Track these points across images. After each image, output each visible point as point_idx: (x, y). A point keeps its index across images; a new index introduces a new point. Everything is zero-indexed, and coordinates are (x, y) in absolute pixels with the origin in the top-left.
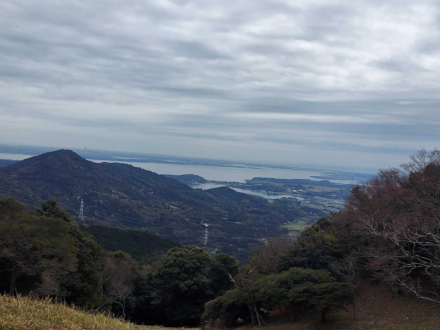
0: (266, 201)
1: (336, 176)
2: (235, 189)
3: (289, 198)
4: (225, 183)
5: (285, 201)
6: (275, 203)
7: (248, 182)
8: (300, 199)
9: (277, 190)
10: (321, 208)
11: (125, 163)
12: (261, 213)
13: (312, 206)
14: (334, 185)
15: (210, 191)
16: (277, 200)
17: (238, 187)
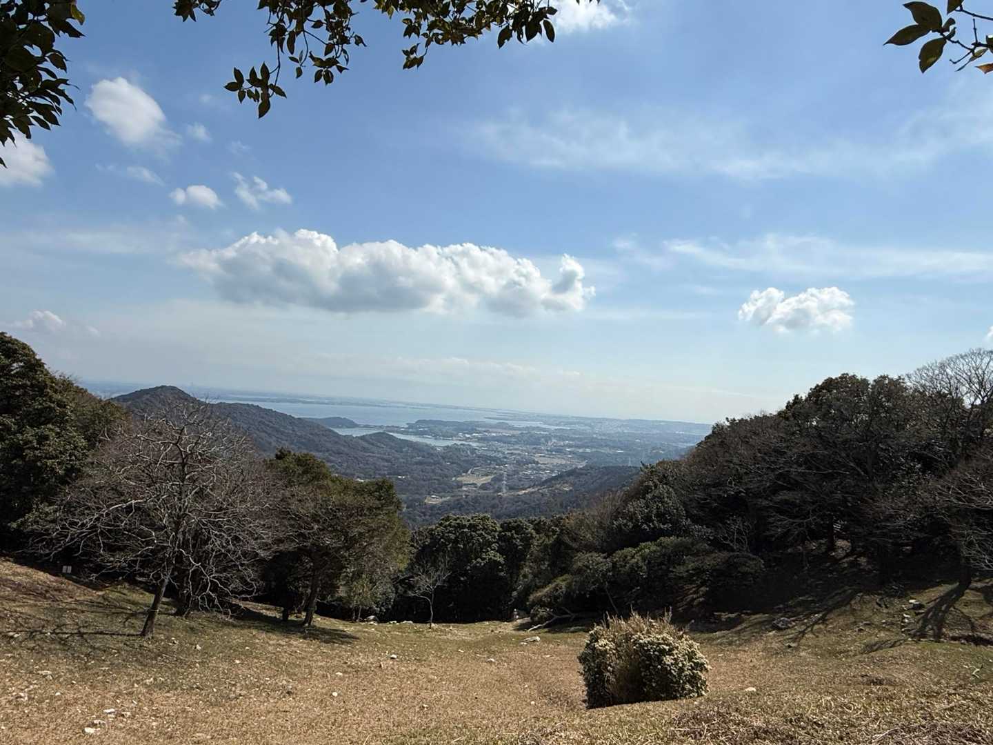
0: (433, 448)
1: (515, 417)
2: (395, 435)
3: (461, 444)
4: (381, 427)
5: (456, 449)
6: (445, 452)
7: (411, 426)
8: (474, 445)
9: (446, 436)
10: (500, 455)
11: (250, 403)
12: (429, 464)
13: (489, 454)
14: (513, 428)
15: (362, 438)
16: (448, 447)
17: (397, 432)
